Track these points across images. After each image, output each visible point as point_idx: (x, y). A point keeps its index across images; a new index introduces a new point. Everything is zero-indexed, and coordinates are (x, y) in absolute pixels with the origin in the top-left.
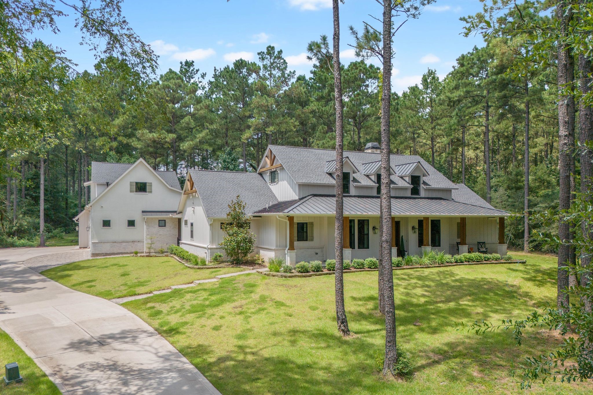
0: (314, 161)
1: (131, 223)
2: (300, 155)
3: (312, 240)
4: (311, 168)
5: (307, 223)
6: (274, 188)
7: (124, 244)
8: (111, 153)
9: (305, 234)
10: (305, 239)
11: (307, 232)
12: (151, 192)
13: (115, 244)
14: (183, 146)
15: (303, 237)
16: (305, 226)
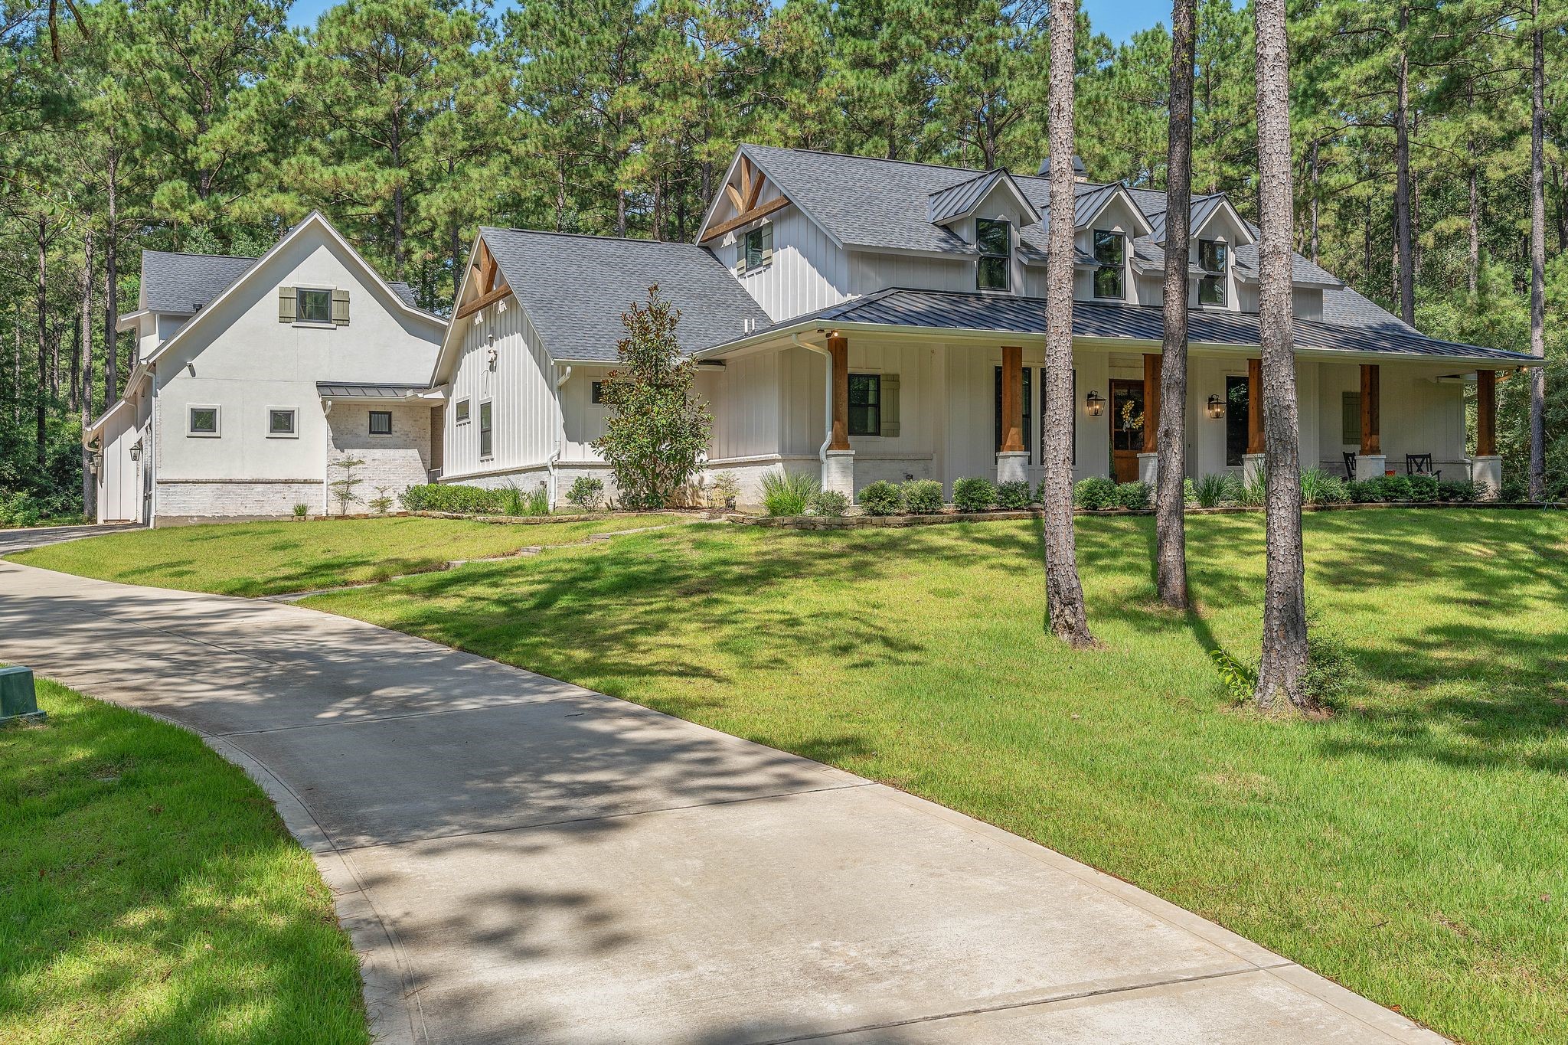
0: (889, 192)
1: (282, 422)
2: (843, 173)
3: (895, 432)
4: (884, 209)
5: (877, 378)
6: (755, 285)
7: (260, 488)
8: (195, 231)
9: (871, 412)
10: (871, 429)
11: (877, 406)
12: (345, 322)
13: (230, 486)
14: (429, 206)
15: (866, 426)
16: (872, 386)
